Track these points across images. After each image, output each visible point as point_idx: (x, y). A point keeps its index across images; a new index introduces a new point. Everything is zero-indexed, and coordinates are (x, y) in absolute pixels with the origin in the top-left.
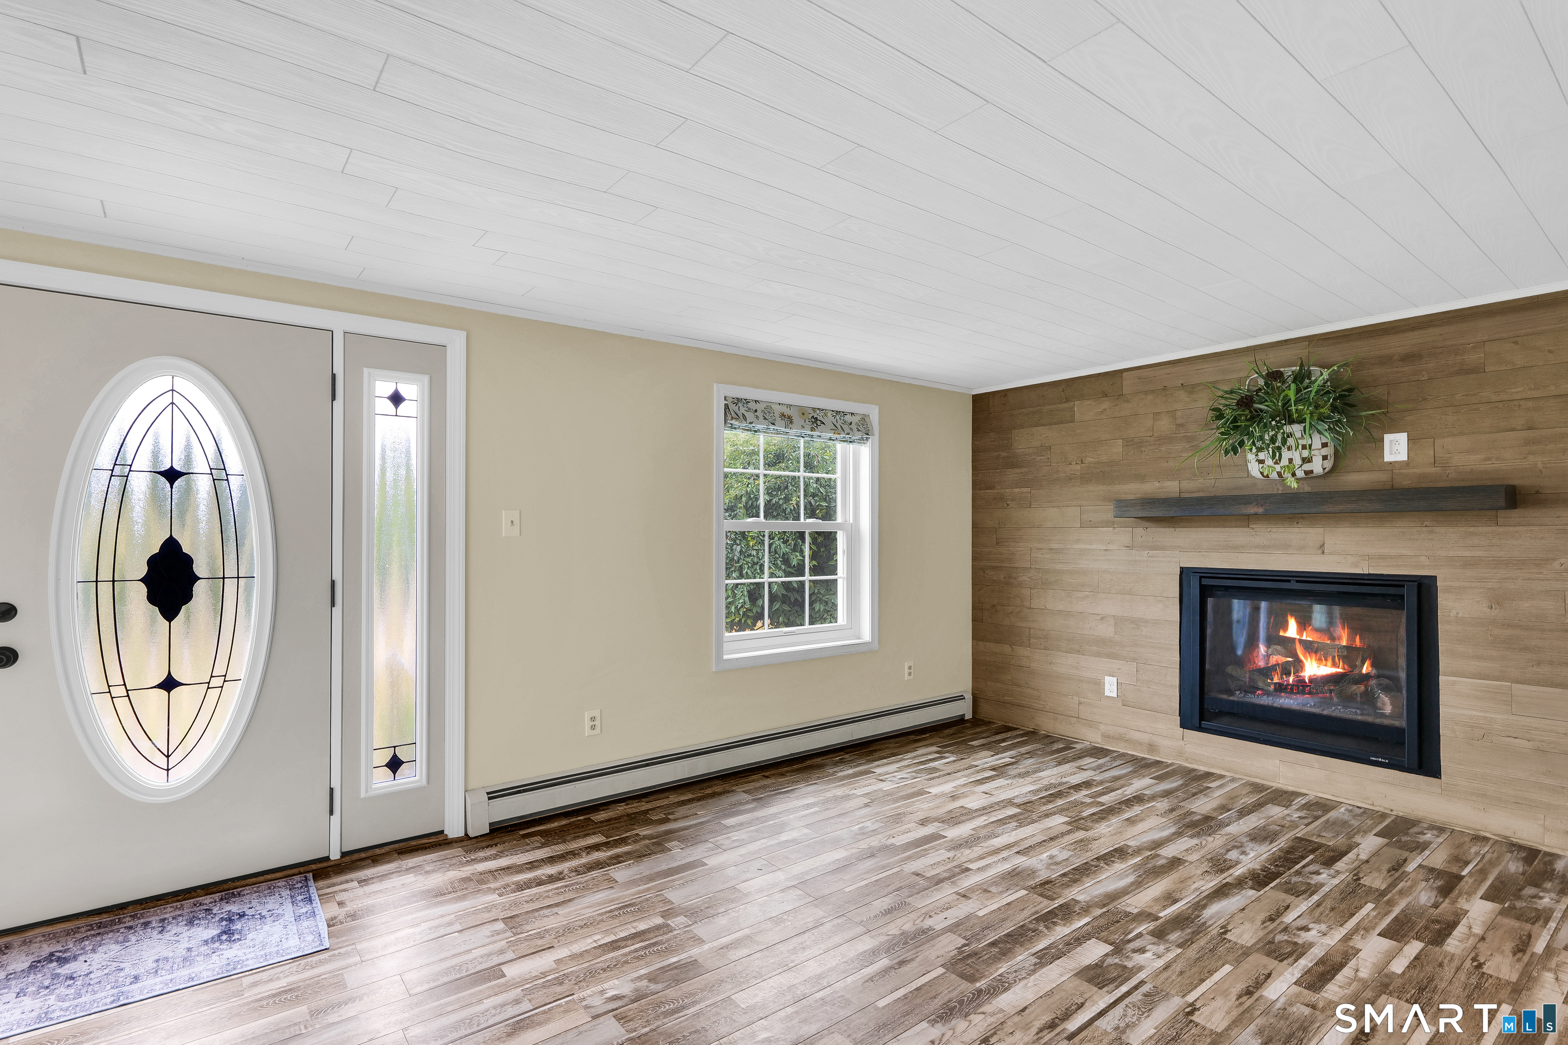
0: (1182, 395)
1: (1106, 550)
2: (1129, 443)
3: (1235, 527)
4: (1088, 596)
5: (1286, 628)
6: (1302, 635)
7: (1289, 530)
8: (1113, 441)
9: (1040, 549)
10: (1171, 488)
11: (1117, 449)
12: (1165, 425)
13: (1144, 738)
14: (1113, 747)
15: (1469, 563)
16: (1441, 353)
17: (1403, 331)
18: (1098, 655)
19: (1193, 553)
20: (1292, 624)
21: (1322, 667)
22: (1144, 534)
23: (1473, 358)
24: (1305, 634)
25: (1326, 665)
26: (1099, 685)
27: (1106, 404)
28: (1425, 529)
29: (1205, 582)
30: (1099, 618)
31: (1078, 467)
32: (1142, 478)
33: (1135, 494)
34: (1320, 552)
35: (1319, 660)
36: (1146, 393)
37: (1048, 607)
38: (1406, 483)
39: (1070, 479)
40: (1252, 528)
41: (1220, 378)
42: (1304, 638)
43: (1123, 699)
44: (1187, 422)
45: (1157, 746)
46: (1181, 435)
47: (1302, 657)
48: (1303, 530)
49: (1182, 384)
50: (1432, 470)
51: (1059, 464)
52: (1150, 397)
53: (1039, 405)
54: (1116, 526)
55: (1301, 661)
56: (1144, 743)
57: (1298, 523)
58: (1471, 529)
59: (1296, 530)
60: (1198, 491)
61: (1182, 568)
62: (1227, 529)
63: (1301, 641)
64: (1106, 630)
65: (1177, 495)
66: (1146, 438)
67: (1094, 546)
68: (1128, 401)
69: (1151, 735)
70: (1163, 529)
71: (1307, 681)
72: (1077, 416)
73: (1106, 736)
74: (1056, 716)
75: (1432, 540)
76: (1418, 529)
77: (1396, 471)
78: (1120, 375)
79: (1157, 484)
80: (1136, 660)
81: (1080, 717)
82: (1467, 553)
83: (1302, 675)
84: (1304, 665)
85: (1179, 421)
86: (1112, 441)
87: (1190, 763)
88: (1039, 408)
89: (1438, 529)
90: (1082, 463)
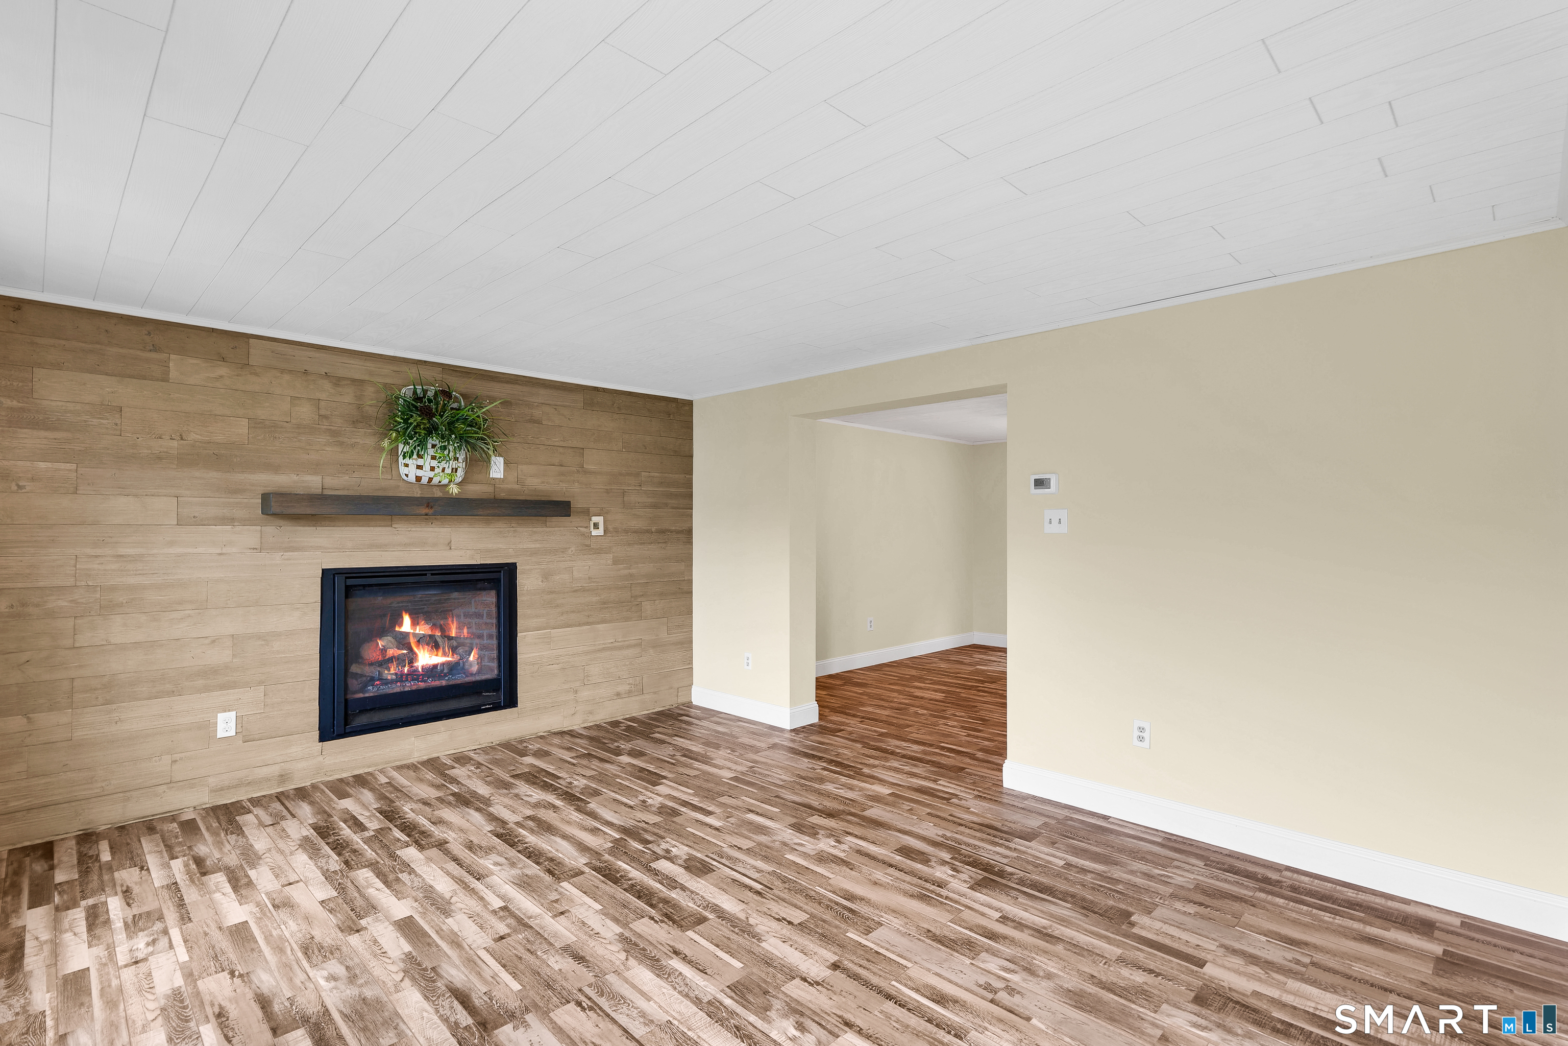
0: (327, 385)
1: (220, 554)
2: (256, 424)
3: (380, 526)
4: (189, 616)
5: (401, 625)
6: (415, 630)
7: (425, 529)
8: (234, 419)
9: (96, 557)
10: (312, 482)
11: (241, 429)
12: (305, 412)
13: (275, 770)
14: (230, 799)
15: (534, 553)
16: (521, 405)
17: (502, 382)
18: (207, 689)
19: (336, 554)
20: (407, 619)
21: (434, 657)
22: (275, 531)
23: (537, 413)
24: (418, 627)
25: (437, 655)
26: (208, 727)
27: (223, 370)
28: (512, 529)
29: (350, 582)
30: (207, 641)
31: (175, 444)
32: (276, 469)
33: (265, 487)
34: (448, 548)
35: (431, 652)
36: (283, 371)
37: (113, 641)
38: (503, 495)
39: (160, 458)
40: (395, 528)
41: (366, 378)
42: (417, 631)
43: (245, 735)
44: (332, 415)
45: (290, 773)
46: (325, 427)
47: (415, 649)
48: (437, 529)
49: (326, 373)
50: (516, 487)
51: (138, 436)
52: (287, 377)
53: (98, 343)
54: (236, 524)
55: (416, 654)
56: (273, 777)
57: (432, 523)
58: (535, 529)
59: (431, 529)
60: (344, 489)
61: (323, 570)
62: (372, 528)
63: (415, 635)
64: (219, 656)
65: (319, 491)
66: (281, 423)
67: (200, 550)
68: (256, 374)
69: (283, 764)
70: (301, 528)
71: (420, 670)
72: (173, 374)
73: (221, 790)
74: (128, 794)
75: (515, 537)
76: (508, 529)
77: (498, 486)
78: (247, 340)
79: (295, 478)
80: (263, 683)
81: (173, 779)
82: (533, 546)
83: (415, 665)
84: (417, 655)
85: (322, 412)
86: (232, 418)
87: (331, 776)
88: (98, 346)
89: (518, 529)
90: (182, 439)
